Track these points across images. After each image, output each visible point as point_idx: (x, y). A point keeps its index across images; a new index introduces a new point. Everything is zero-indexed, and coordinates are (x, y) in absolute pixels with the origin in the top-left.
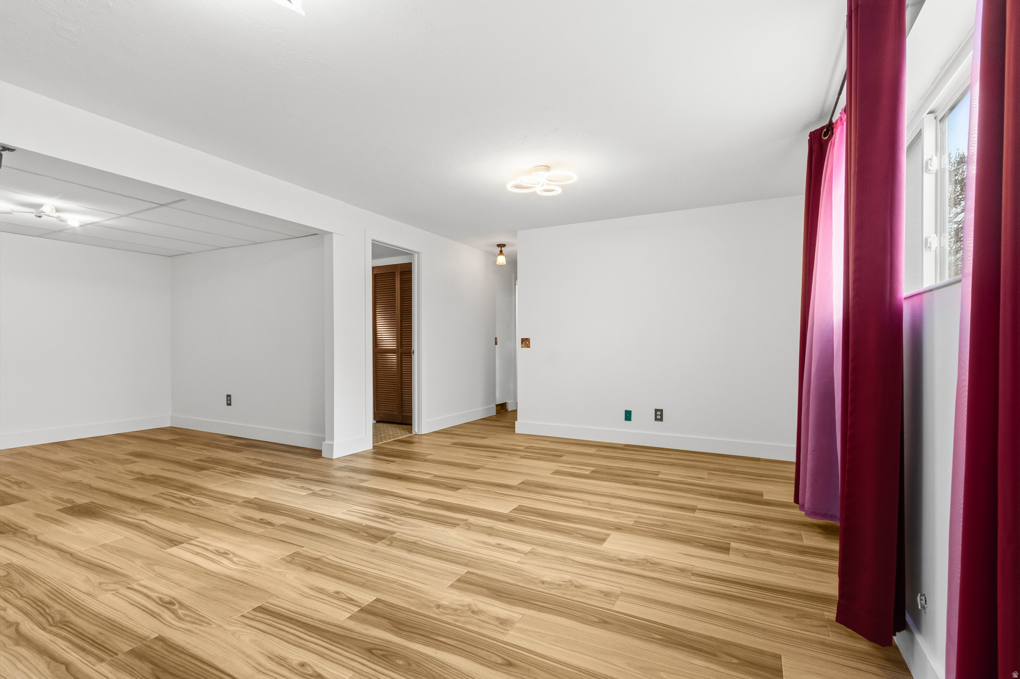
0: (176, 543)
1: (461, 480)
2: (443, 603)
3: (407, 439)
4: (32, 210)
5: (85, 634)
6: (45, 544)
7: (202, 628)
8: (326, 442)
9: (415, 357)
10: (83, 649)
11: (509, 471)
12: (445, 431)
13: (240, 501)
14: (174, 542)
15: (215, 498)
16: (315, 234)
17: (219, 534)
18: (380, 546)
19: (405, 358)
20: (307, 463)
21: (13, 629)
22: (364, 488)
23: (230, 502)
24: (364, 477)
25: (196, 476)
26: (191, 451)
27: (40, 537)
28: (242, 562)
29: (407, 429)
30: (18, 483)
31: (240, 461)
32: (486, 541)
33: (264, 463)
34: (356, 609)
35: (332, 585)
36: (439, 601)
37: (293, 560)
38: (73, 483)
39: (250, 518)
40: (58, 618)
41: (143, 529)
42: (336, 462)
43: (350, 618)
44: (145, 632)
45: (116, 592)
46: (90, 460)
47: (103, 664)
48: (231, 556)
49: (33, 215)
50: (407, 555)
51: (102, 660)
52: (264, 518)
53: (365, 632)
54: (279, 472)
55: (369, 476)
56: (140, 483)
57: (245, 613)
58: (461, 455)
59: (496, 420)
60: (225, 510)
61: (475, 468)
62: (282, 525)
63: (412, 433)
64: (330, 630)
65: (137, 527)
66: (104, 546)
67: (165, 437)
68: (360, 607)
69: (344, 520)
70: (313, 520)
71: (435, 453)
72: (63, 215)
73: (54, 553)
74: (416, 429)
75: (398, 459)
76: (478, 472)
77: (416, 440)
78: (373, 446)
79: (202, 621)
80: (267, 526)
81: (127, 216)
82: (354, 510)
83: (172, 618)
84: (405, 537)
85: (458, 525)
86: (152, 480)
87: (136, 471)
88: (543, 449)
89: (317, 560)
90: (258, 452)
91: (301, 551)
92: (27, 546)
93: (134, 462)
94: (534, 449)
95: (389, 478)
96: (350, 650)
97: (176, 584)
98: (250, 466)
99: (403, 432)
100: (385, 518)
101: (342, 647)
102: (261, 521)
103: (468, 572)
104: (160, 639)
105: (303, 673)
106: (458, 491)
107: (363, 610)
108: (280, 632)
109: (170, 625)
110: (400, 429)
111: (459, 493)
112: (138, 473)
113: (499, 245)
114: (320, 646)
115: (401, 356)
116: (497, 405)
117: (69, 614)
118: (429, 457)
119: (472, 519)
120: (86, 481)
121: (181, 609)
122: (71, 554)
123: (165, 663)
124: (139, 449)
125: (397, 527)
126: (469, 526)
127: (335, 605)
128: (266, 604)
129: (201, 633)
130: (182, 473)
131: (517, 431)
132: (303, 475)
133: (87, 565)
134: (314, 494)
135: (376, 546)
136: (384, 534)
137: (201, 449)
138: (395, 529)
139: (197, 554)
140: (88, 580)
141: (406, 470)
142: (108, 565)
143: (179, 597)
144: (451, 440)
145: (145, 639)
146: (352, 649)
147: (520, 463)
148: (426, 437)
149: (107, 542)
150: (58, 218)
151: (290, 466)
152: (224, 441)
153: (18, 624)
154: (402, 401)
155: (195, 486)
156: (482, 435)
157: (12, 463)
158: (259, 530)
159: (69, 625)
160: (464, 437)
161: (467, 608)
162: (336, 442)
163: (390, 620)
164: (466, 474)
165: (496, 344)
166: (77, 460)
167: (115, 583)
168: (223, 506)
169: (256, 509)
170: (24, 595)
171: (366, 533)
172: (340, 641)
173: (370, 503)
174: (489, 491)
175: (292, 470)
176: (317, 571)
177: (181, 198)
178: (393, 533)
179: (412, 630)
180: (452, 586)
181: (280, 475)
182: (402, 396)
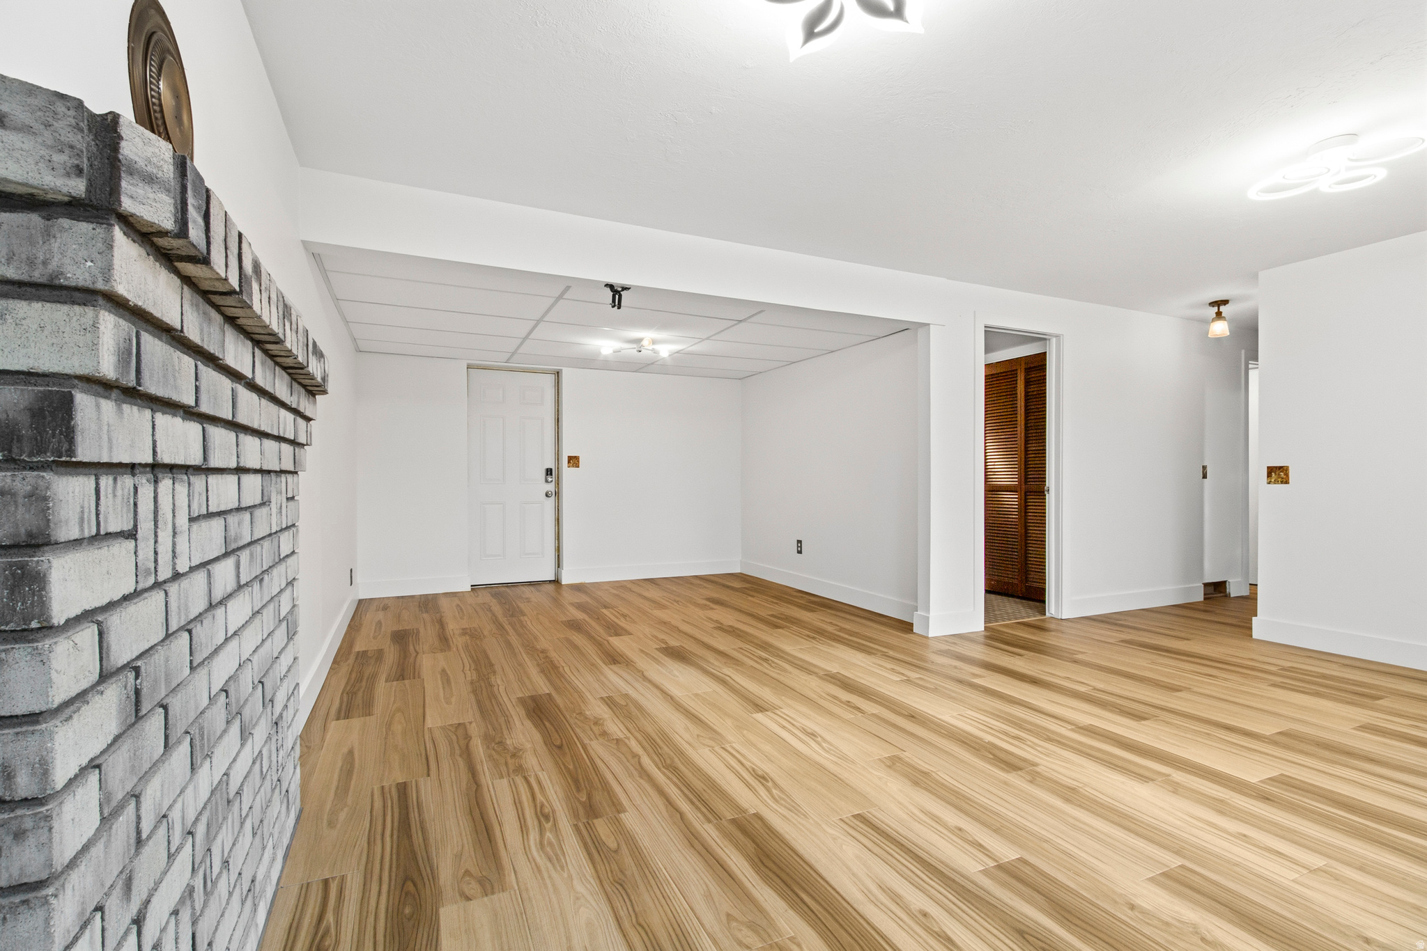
0: (762, 709)
1: (1150, 705)
2: (1139, 903)
3: (1037, 623)
4: (635, 346)
5: (691, 785)
6: (650, 681)
7: (799, 819)
8: (918, 613)
9: (1051, 499)
10: (692, 803)
11: (1248, 706)
12: (1104, 619)
13: (822, 673)
14: (760, 707)
15: (796, 664)
16: (904, 329)
17: (804, 709)
18: (1012, 778)
19: (1032, 500)
20: (894, 637)
21: (636, 759)
22: (980, 687)
23: (810, 672)
24: (977, 670)
25: (771, 634)
26: (763, 603)
27: (645, 673)
28: (833, 750)
29: (1037, 607)
30: (624, 616)
31: (815, 622)
32: (1216, 822)
33: (842, 629)
34: (992, 864)
35: (952, 817)
36: (1133, 898)
37: (894, 763)
38: (665, 623)
39: (835, 697)
40: (668, 761)
41: (728, 685)
42: (933, 642)
43: (985, 872)
44: (745, 805)
45: (713, 750)
46: (675, 601)
47: (710, 825)
48: (819, 739)
49: (635, 350)
50: (1062, 804)
51: (709, 821)
52: (850, 700)
53: (1010, 902)
54: (863, 645)
55: (983, 670)
56: (720, 632)
57: (844, 817)
58: (1141, 663)
59: (1205, 611)
60: (806, 680)
61: (1175, 689)
62: (873, 715)
63: (1045, 614)
64: (957, 879)
65: (722, 681)
66: (697, 695)
67: (737, 585)
68: (996, 861)
69: (956, 727)
70: (912, 716)
71: (1091, 652)
72: (657, 347)
73: (658, 693)
74: (1052, 609)
75: (1027, 652)
76: (1176, 696)
77: (1052, 626)
78: (985, 627)
79: (800, 812)
80: (856, 712)
81: (707, 339)
82: (967, 716)
83: (767, 796)
84: (1055, 776)
85: (1153, 780)
86: (730, 631)
87: (715, 619)
88: (1324, 676)
89: (926, 774)
90: (833, 614)
91: (902, 756)
92: (637, 680)
93: (712, 609)
94: (1297, 673)
95: (1016, 678)
96: (989, 920)
97: (766, 756)
98: (826, 632)
99: (1030, 611)
100: (1017, 738)
101: (977, 911)
102: (848, 703)
103: (1182, 866)
104: (758, 816)
105: (926, 925)
106: (1143, 722)
107: (1000, 867)
108: (890, 858)
109: (767, 806)
110: (1024, 607)
111: (1143, 725)
112: (717, 621)
113: (1213, 304)
114: (945, 896)
115: (1026, 495)
116: (1206, 585)
117: (676, 760)
118: (1079, 657)
119: (1178, 776)
120: (674, 622)
121: (775, 789)
122: (671, 697)
123: (766, 847)
124: (715, 595)
125: (1041, 758)
126: (1176, 788)
127: (959, 846)
128: (867, 813)
129: (799, 825)
130: (758, 628)
131: (1256, 634)
132: (891, 653)
133: (685, 712)
134: (909, 681)
135: (1009, 778)
136: (1021, 764)
137: (773, 602)
138: (1037, 760)
139: (784, 727)
140: (687, 729)
141: (1042, 671)
142: (703, 718)
143: (772, 775)
144: (1118, 635)
145: (744, 811)
146: (992, 920)
147: (1273, 696)
148: (1070, 624)
149: (700, 692)
150: (653, 350)
151: (875, 640)
152: (796, 597)
153: (639, 758)
154: (1026, 564)
155: (771, 646)
156: (1183, 635)
157: (617, 595)
158: (848, 716)
159: (677, 770)
160: (1141, 633)
161: (1191, 929)
162: (933, 614)
163: (1047, 898)
164: (1160, 697)
165: (1205, 476)
166: (664, 599)
167: (710, 739)
168: (804, 677)
169: (840, 686)
170: (641, 729)
171: (991, 753)
172: (973, 901)
173: (991, 710)
174: (1208, 734)
175: (876, 644)
176: (926, 789)
177: (760, 308)
178: (1036, 765)
179: (1089, 928)
180: (1152, 880)
181: (862, 647)
182: (1026, 557)
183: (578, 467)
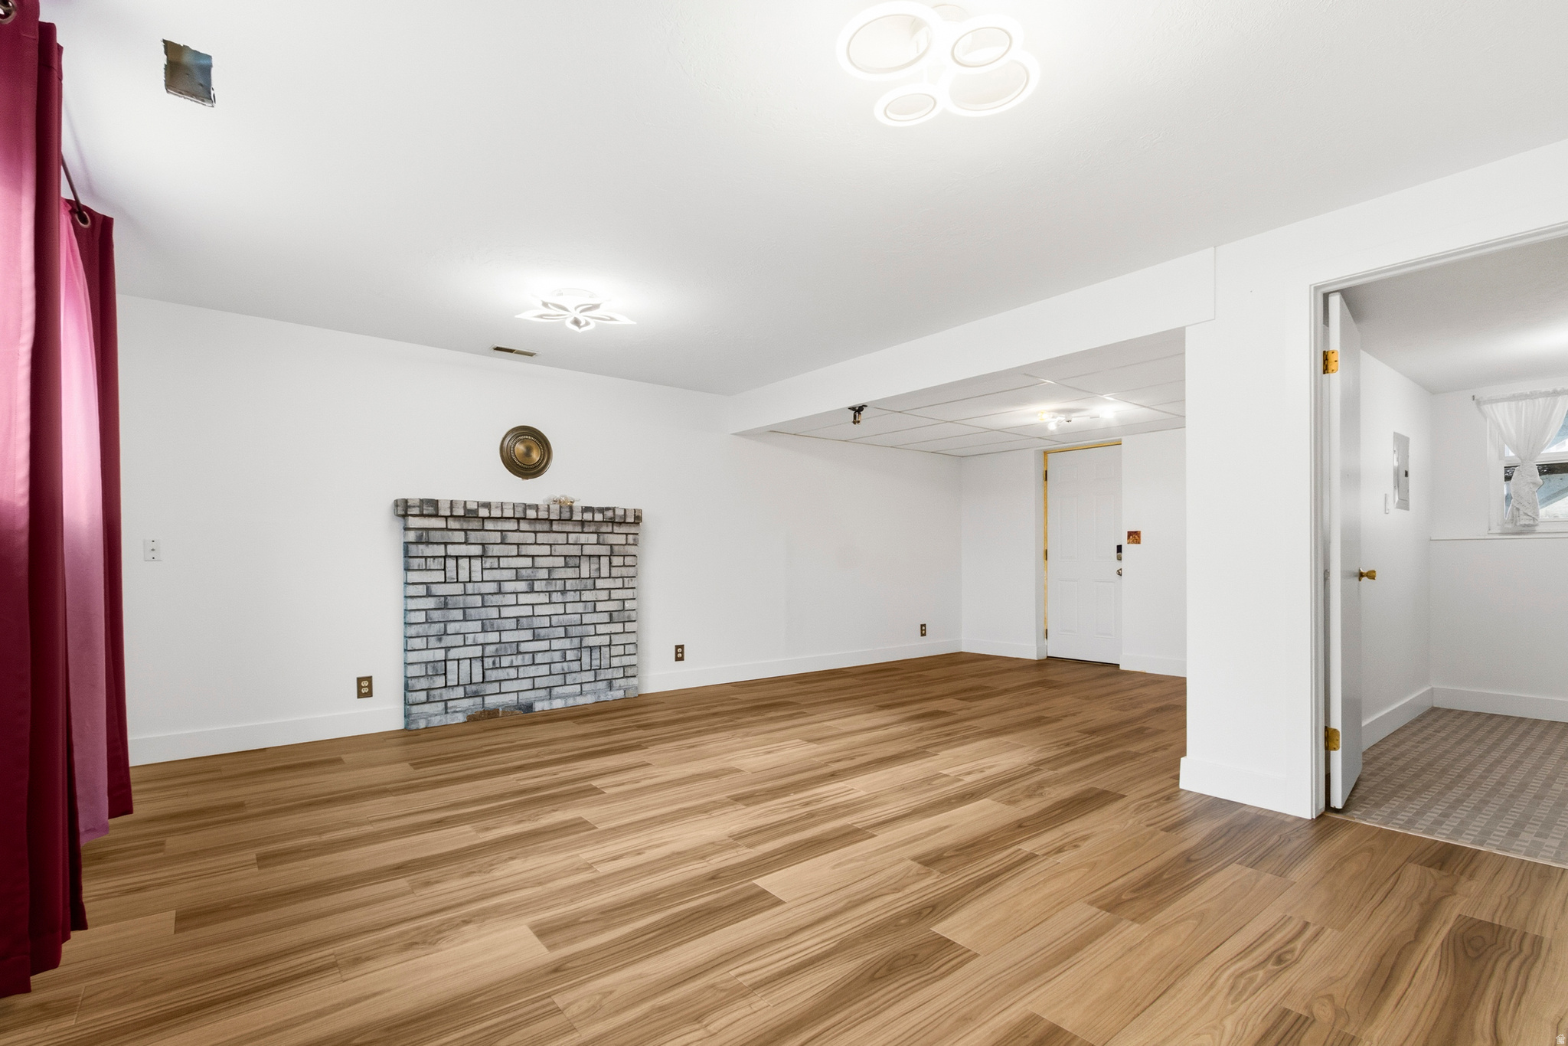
183: (1139, 543)
